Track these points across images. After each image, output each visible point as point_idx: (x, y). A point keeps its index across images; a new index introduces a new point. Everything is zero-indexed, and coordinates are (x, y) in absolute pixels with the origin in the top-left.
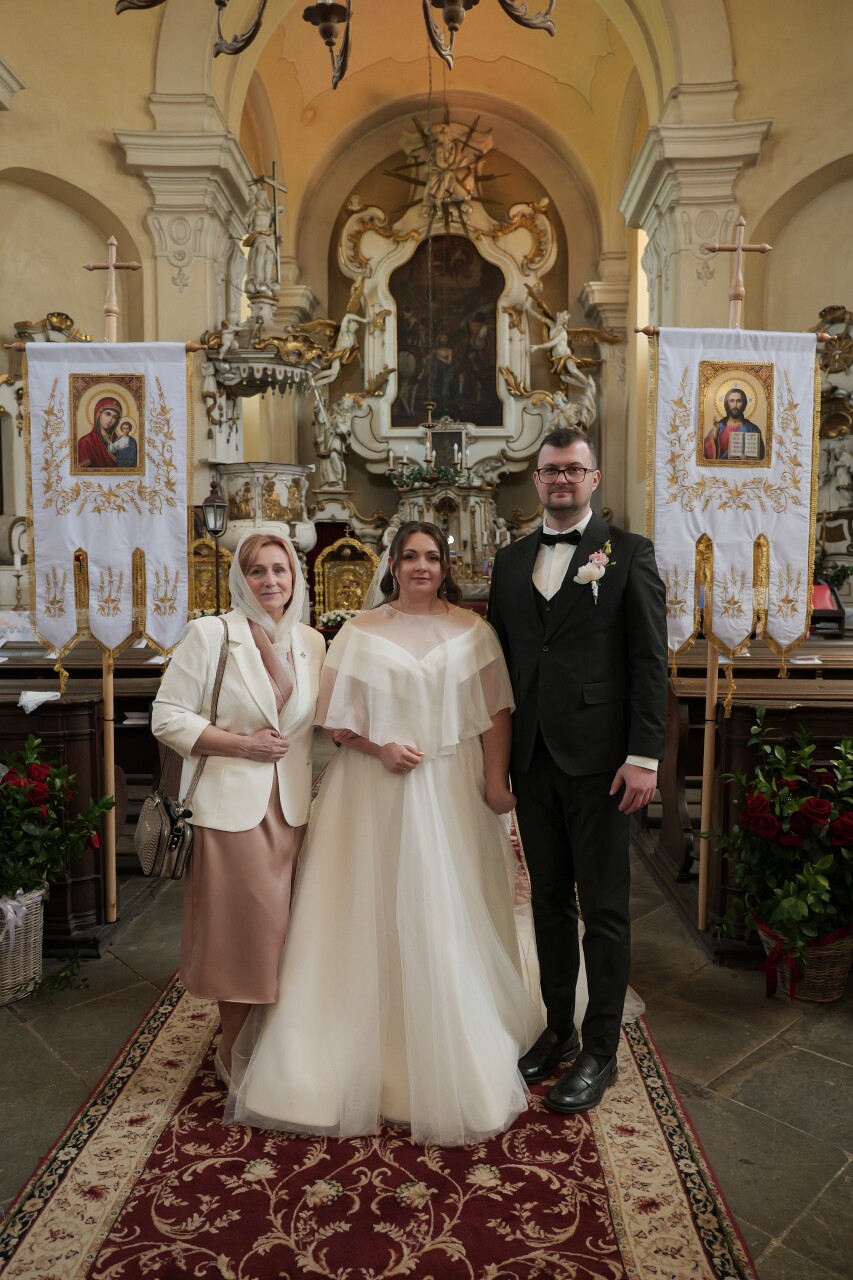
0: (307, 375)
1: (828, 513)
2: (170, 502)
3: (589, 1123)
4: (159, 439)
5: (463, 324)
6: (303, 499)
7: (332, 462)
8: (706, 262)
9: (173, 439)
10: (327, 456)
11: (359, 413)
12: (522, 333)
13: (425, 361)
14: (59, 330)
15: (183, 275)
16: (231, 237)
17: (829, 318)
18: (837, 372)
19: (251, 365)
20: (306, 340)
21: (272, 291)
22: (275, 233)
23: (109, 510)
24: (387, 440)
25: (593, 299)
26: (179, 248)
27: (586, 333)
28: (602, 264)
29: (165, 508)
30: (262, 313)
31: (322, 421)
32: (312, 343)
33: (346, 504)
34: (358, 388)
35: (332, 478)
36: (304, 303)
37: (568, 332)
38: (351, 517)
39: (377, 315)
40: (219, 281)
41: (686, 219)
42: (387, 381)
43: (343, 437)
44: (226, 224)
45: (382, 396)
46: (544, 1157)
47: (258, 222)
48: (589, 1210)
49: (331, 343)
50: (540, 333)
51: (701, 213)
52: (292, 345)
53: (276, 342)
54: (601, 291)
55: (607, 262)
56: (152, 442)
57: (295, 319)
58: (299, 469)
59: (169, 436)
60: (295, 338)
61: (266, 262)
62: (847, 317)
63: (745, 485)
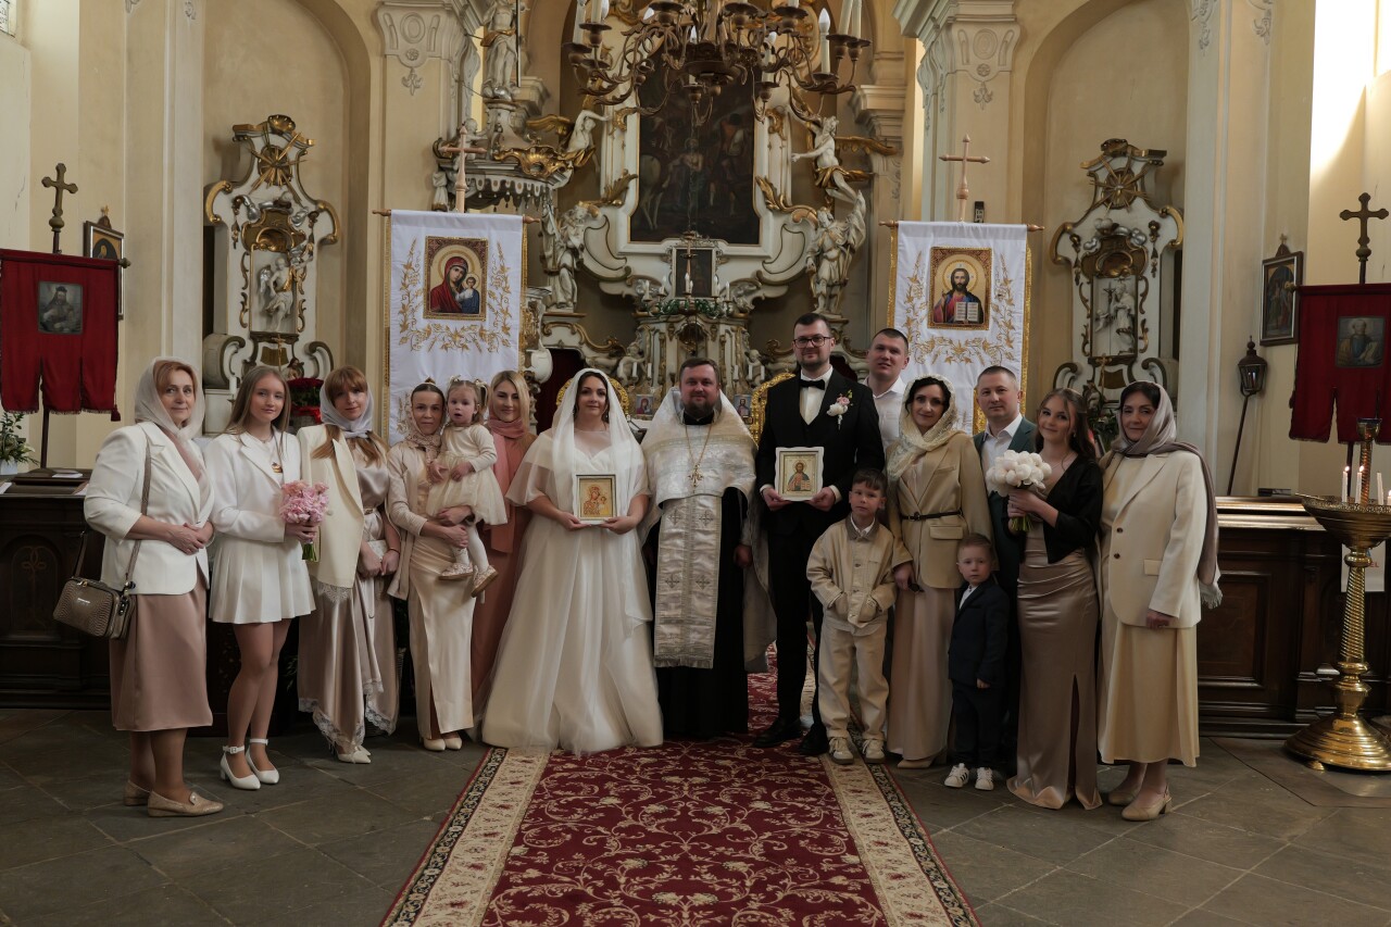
0: (547, 188)
1: (1107, 358)
2: (505, 343)
3: (831, 787)
4: (498, 292)
5: (716, 127)
6: (539, 324)
7: (561, 280)
8: (983, 84)
9: (509, 292)
10: (556, 273)
11: (594, 224)
12: (783, 139)
13: (671, 168)
14: (280, 133)
15: (416, 76)
16: (466, 35)
17: (1111, 151)
18: (1119, 208)
19: (487, 177)
20: (549, 151)
21: (512, 95)
22: (516, 32)
23: (455, 347)
24: (624, 256)
25: (865, 105)
26: (411, 46)
27: (855, 142)
28: (876, 64)
29: (501, 348)
30: (500, 119)
31: (550, 231)
32: (556, 155)
33: (576, 329)
34: (592, 194)
35: (561, 299)
36: (532, 96)
37: (836, 141)
38: (581, 343)
39: (618, 113)
40: (453, 83)
41: (963, 38)
42: (627, 188)
43: (574, 252)
44: (461, 18)
45: (623, 204)
46: (800, 799)
47: (498, 21)
48: (829, 818)
49: (564, 142)
50: (804, 139)
51: (980, 32)
52: (534, 157)
53: (516, 153)
54: (873, 95)
55: (882, 62)
56: (491, 294)
57: (523, 114)
58: (536, 292)
59: (506, 290)
60: (538, 150)
61: (505, 63)
62: (1129, 151)
63: (967, 343)
